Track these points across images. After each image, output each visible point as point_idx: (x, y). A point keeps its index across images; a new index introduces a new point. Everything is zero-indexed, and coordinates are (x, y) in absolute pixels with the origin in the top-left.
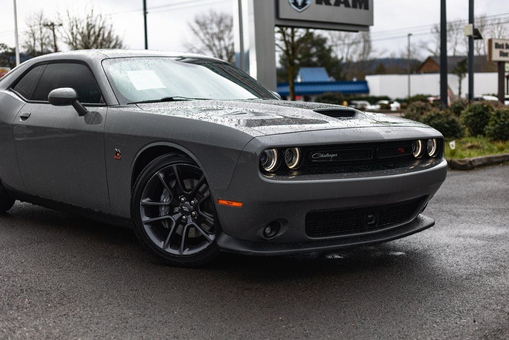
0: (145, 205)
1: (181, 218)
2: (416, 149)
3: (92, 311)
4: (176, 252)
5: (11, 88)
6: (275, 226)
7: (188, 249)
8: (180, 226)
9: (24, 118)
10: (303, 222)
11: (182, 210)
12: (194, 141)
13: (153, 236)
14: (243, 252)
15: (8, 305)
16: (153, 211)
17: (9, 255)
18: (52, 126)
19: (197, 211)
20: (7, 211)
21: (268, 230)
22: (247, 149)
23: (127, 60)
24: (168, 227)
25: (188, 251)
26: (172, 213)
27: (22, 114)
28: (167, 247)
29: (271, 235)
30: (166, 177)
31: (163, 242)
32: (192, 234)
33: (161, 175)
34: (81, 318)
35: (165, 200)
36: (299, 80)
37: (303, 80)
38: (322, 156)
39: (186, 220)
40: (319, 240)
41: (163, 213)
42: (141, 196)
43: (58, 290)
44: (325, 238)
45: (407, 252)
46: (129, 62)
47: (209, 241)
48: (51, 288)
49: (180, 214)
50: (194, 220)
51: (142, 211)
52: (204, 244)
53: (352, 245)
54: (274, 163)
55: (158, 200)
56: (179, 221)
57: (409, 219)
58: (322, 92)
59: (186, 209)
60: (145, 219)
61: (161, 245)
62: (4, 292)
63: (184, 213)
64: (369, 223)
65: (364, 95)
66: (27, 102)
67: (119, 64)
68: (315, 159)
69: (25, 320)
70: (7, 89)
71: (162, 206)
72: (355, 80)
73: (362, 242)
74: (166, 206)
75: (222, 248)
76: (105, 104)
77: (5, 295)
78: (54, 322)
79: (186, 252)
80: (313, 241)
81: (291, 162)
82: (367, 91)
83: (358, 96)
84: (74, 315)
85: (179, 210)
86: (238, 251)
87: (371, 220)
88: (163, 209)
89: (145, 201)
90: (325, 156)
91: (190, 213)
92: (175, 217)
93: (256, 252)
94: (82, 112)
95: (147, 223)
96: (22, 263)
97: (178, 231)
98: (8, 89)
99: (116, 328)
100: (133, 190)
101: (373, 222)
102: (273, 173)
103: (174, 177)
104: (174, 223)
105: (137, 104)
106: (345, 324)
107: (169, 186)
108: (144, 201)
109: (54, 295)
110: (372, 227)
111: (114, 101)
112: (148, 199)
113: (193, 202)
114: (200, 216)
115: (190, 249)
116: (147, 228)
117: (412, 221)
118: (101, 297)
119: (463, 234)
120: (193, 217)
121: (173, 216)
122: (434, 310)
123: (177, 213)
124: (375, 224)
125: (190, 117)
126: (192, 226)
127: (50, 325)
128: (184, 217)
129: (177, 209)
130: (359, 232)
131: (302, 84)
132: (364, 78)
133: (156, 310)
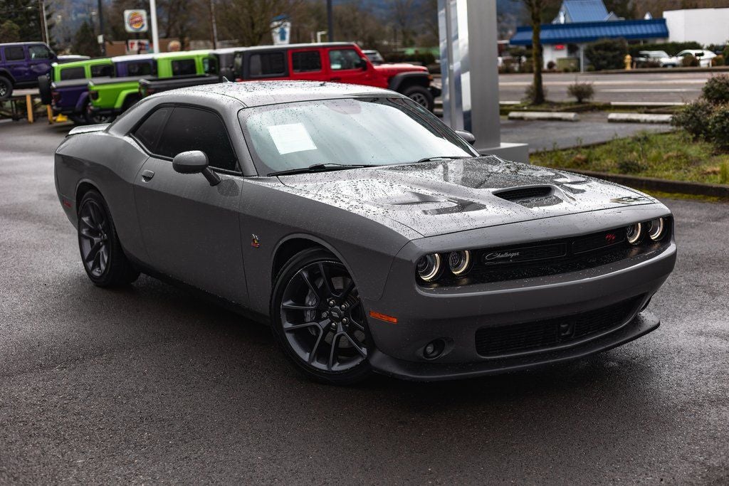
0: (286, 309)
1: (330, 324)
2: (633, 232)
3: (217, 452)
4: (323, 367)
5: (131, 134)
6: (439, 345)
7: (338, 364)
8: (330, 334)
9: (148, 178)
10: (473, 340)
11: (330, 316)
12: (342, 239)
13: (298, 346)
14: (399, 375)
15: (125, 441)
16: (296, 316)
17: (131, 361)
18: (178, 195)
19: (349, 318)
20: (132, 283)
21: (430, 349)
22: (401, 256)
23: (270, 109)
24: (315, 334)
25: (339, 365)
26: (319, 319)
27: (145, 171)
28: (313, 361)
29: (434, 354)
30: (310, 277)
31: (308, 354)
32: (343, 344)
33: (305, 275)
34: (203, 462)
35: (311, 302)
36: (562, 19)
37: (569, 21)
38: (499, 256)
39: (336, 327)
40: (495, 360)
41: (308, 319)
42: (281, 298)
43: (182, 419)
44: (503, 356)
45: (620, 363)
46: (272, 111)
47: (362, 356)
48: (174, 415)
49: (329, 320)
50: (345, 329)
51: (283, 316)
52: (357, 358)
53: (537, 365)
54: (435, 271)
55: (303, 303)
56: (328, 329)
57: (621, 324)
58: (596, 38)
59: (335, 314)
60: (288, 325)
61: (305, 356)
62: (122, 420)
63: (333, 319)
64: (563, 334)
65: (659, 42)
66: (151, 156)
67: (259, 115)
68: (489, 261)
69: (143, 464)
70: (126, 135)
71: (307, 310)
72: (647, 17)
73: (550, 361)
74: (311, 310)
75: (376, 369)
76: (241, 173)
77: (123, 425)
78: (174, 468)
79: (336, 367)
80: (487, 361)
81: (458, 266)
82: (665, 34)
83: (651, 42)
84: (196, 458)
85: (328, 315)
86: (394, 374)
87: (565, 330)
88: (308, 313)
89: (287, 304)
90: (502, 256)
91: (340, 320)
92: (323, 324)
93: (415, 376)
94: (214, 182)
95: (290, 331)
96: (144, 374)
97: (327, 340)
98: (128, 134)
99: (240, 479)
100: (274, 285)
101: (567, 333)
102: (434, 282)
103: (320, 275)
104: (322, 331)
105: (279, 177)
106: (504, 480)
107: (315, 287)
108: (285, 304)
109: (177, 427)
110: (567, 339)
111: (252, 170)
112: (291, 302)
113: (343, 306)
114: (351, 324)
115: (342, 362)
116: (290, 337)
117: (626, 325)
118: (229, 431)
119: (709, 329)
120: (344, 324)
121: (320, 323)
122: (619, 461)
123: (325, 319)
124: (570, 335)
125: (337, 205)
126: (343, 335)
127: (169, 472)
128: (334, 324)
129: (324, 315)
130: (547, 348)
131: (566, 26)
132: (662, 15)
133: (289, 454)
